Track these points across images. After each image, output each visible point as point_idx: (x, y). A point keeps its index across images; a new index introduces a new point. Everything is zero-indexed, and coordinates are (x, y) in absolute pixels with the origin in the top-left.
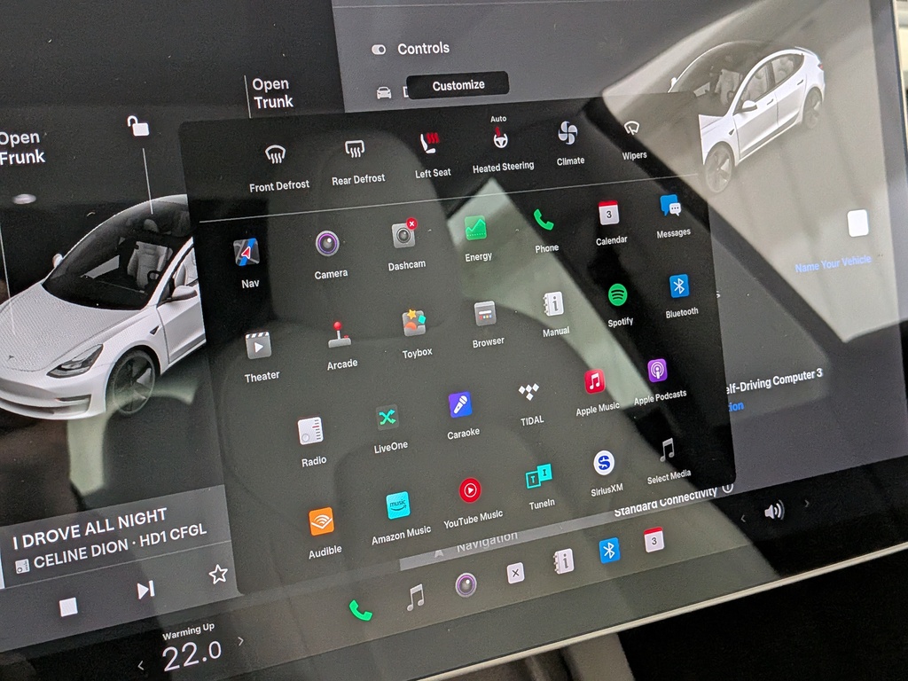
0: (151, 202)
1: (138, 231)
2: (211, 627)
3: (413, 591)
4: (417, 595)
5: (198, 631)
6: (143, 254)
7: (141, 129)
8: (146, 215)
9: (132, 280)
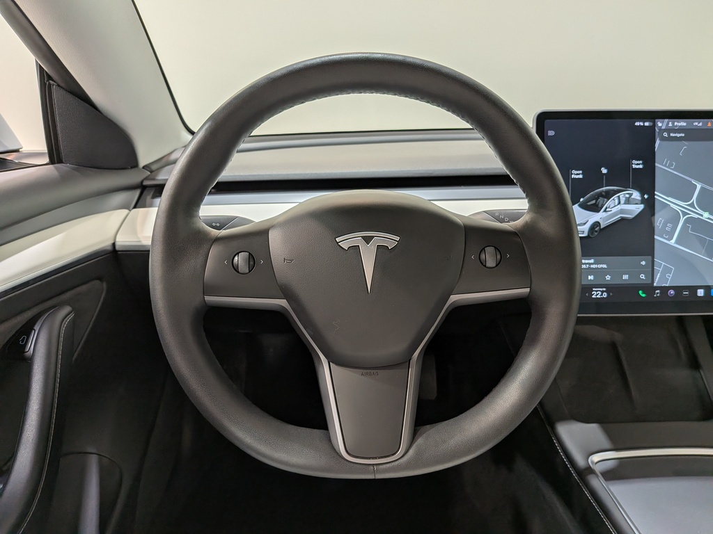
0: (604, 189)
1: (600, 195)
2: (604, 289)
3: (657, 291)
4: (658, 293)
5: (601, 289)
6: (601, 199)
7: (604, 171)
8: (603, 191)
9: (597, 206)
